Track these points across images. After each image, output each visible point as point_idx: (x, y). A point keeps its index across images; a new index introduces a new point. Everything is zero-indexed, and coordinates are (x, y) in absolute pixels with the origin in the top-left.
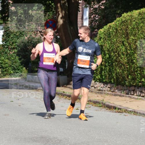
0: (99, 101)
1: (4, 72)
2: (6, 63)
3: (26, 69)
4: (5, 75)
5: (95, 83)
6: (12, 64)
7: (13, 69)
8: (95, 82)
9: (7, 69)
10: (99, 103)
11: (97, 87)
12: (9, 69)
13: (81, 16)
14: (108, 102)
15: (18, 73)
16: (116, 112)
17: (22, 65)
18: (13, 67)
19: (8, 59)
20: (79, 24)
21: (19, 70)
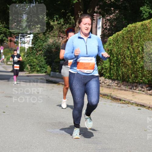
0: (108, 94)
1: (32, 69)
2: (34, 62)
3: (50, 67)
4: (33, 72)
5: (105, 80)
6: (39, 63)
7: (39, 67)
8: (105, 78)
9: (35, 66)
10: (108, 96)
11: (106, 83)
12: (36, 67)
13: (95, 25)
14: (115, 95)
15: (43, 70)
16: (121, 103)
17: (46, 64)
18: (39, 65)
19: (36, 58)
20: (94, 32)
21: (44, 67)
